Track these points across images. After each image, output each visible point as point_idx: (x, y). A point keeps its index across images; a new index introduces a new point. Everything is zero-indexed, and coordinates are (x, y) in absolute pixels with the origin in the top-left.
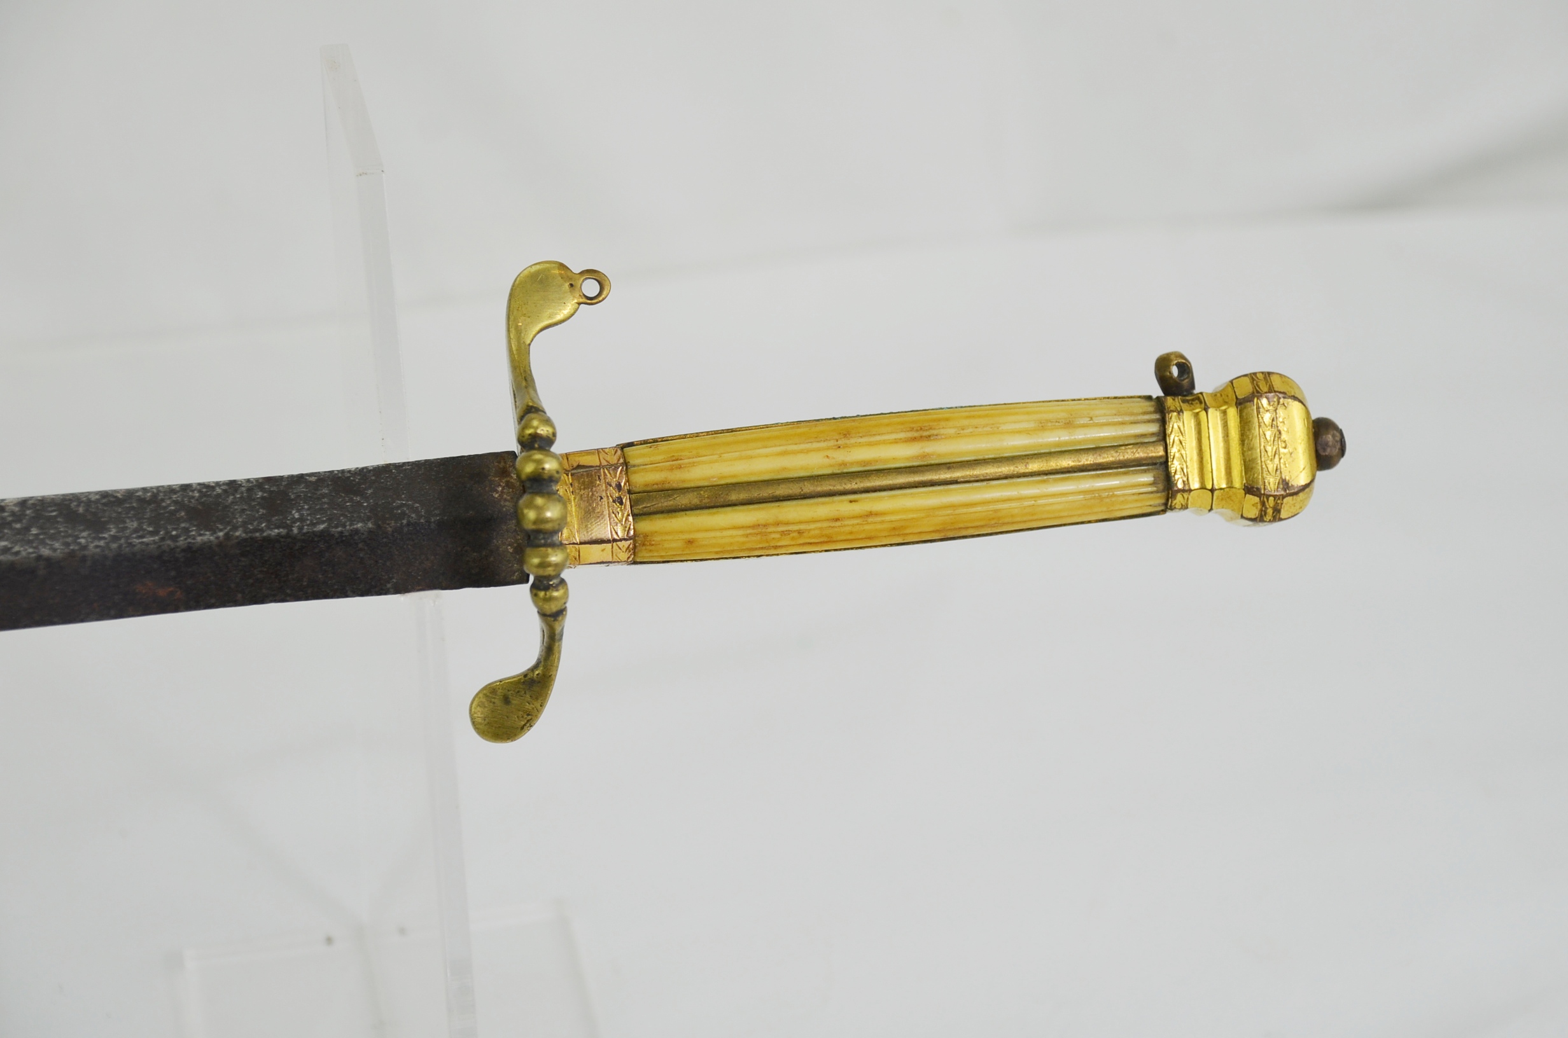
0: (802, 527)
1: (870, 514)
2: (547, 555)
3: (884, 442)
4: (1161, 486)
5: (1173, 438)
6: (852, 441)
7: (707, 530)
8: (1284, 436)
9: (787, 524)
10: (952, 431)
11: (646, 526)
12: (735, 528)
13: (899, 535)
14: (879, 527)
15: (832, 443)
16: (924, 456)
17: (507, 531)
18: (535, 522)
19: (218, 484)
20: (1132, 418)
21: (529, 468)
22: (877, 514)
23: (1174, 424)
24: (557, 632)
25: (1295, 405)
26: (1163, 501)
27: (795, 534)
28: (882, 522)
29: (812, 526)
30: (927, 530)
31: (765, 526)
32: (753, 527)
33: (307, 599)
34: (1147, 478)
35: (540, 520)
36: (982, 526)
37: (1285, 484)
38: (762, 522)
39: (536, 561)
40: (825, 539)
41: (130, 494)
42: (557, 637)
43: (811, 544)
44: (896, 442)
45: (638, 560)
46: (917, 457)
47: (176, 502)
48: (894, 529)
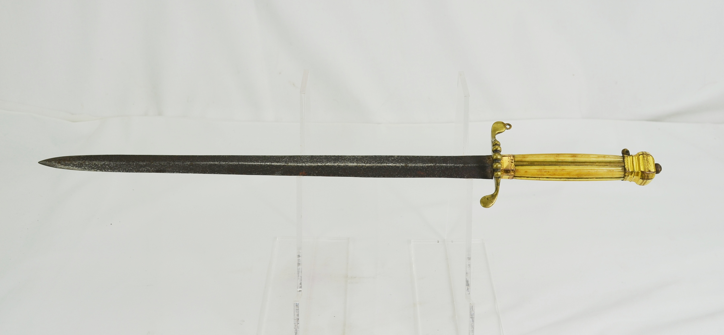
0: (549, 171)
1: (563, 170)
2: (498, 173)
3: (566, 157)
4: (623, 170)
5: (626, 161)
6: (560, 156)
7: (529, 170)
8: (649, 162)
9: (546, 170)
10: (580, 156)
11: (517, 168)
12: (535, 170)
13: (569, 175)
14: (565, 172)
15: (555, 156)
16: (574, 160)
17: (489, 168)
18: (496, 167)
19: (434, 156)
20: (617, 157)
21: (495, 157)
22: (564, 170)
23: (626, 159)
24: (499, 182)
25: (651, 157)
26: (623, 174)
27: (548, 172)
28: (565, 171)
29: (551, 171)
30: (575, 174)
31: (541, 170)
32: (539, 170)
33: (449, 178)
34: (621, 169)
35: (497, 167)
36: (586, 175)
37: (650, 171)
38: (541, 169)
39: (496, 174)
40: (554, 174)
41: (418, 157)
42: (498, 184)
43: (550, 175)
44: (569, 157)
45: (515, 175)
46: (573, 160)
47: (426, 158)
48: (568, 173)
